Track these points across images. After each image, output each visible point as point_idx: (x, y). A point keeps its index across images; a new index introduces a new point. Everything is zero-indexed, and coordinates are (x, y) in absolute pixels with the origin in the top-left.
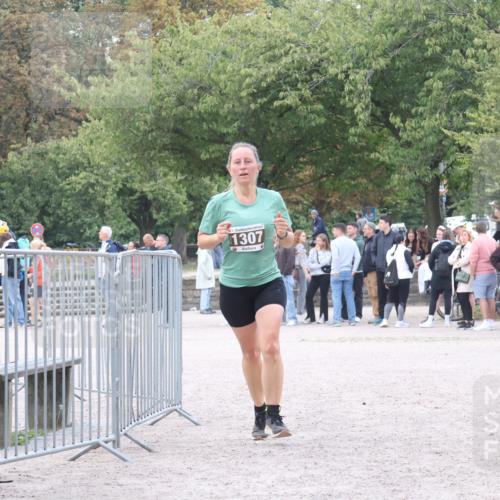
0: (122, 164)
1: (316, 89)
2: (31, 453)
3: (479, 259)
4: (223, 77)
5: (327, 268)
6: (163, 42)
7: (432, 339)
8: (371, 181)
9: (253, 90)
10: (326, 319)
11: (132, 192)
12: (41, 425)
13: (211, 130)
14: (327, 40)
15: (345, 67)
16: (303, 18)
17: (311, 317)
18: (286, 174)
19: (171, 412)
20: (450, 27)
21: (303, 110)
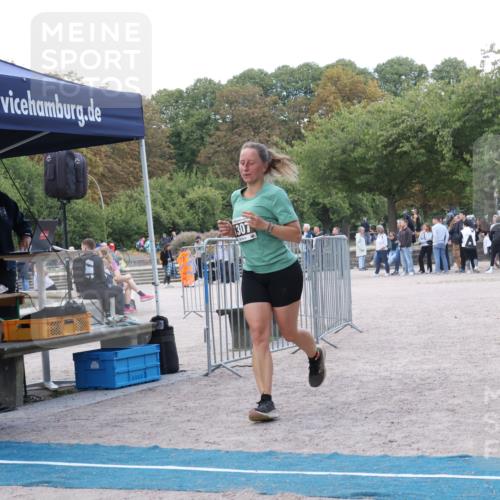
0: (312, 189)
1: (420, 141)
4: (367, 137)
5: (430, 242)
6: (333, 120)
7: (492, 280)
8: (453, 191)
9: (384, 143)
10: (431, 271)
11: (318, 204)
13: (361, 167)
14: (426, 113)
15: (437, 127)
16: (412, 102)
17: (422, 270)
18: (405, 190)
19: (346, 326)
20: (497, 102)
21: (413, 153)
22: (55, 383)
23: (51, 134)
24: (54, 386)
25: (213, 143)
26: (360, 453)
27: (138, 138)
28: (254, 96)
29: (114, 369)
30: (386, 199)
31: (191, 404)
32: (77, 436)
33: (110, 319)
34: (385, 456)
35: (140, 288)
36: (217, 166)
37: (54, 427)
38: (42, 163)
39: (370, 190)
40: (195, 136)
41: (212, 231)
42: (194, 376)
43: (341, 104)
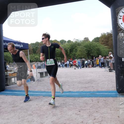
12: (46, 76)
13: (58, 54)
15: (67, 49)
16: (64, 45)
25: (38, 50)
39: (59, 57)
41: (38, 62)
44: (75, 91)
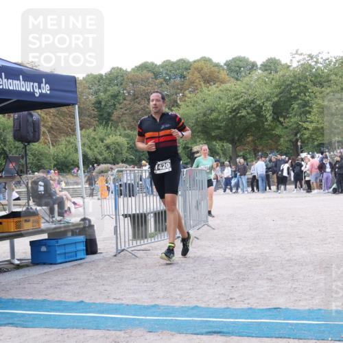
1: (253, 109)
2: (156, 240)
3: (312, 168)
4: (219, 106)
6: (198, 95)
7: (297, 197)
8: (273, 141)
9: (230, 110)
10: (258, 191)
11: (188, 148)
12: (159, 231)
13: (216, 125)
14: (256, 92)
15: (263, 101)
16: (247, 84)
17: (253, 190)
18: (243, 140)
19: (204, 225)
20: (300, 86)
21: (248, 117)
22: (18, 260)
23: (18, 101)
24: (17, 262)
25: (121, 108)
26: (211, 306)
27: (73, 104)
28: (148, 79)
29: (56, 251)
30: (230, 145)
31: (104, 274)
32: (31, 294)
33: (54, 219)
34: (228, 308)
35: (73, 200)
36: (125, 123)
37: (16, 288)
38: (12, 119)
39: (221, 140)
40: (110, 104)
41: (120, 164)
42: (107, 256)
43: (203, 85)
44: (303, 305)
